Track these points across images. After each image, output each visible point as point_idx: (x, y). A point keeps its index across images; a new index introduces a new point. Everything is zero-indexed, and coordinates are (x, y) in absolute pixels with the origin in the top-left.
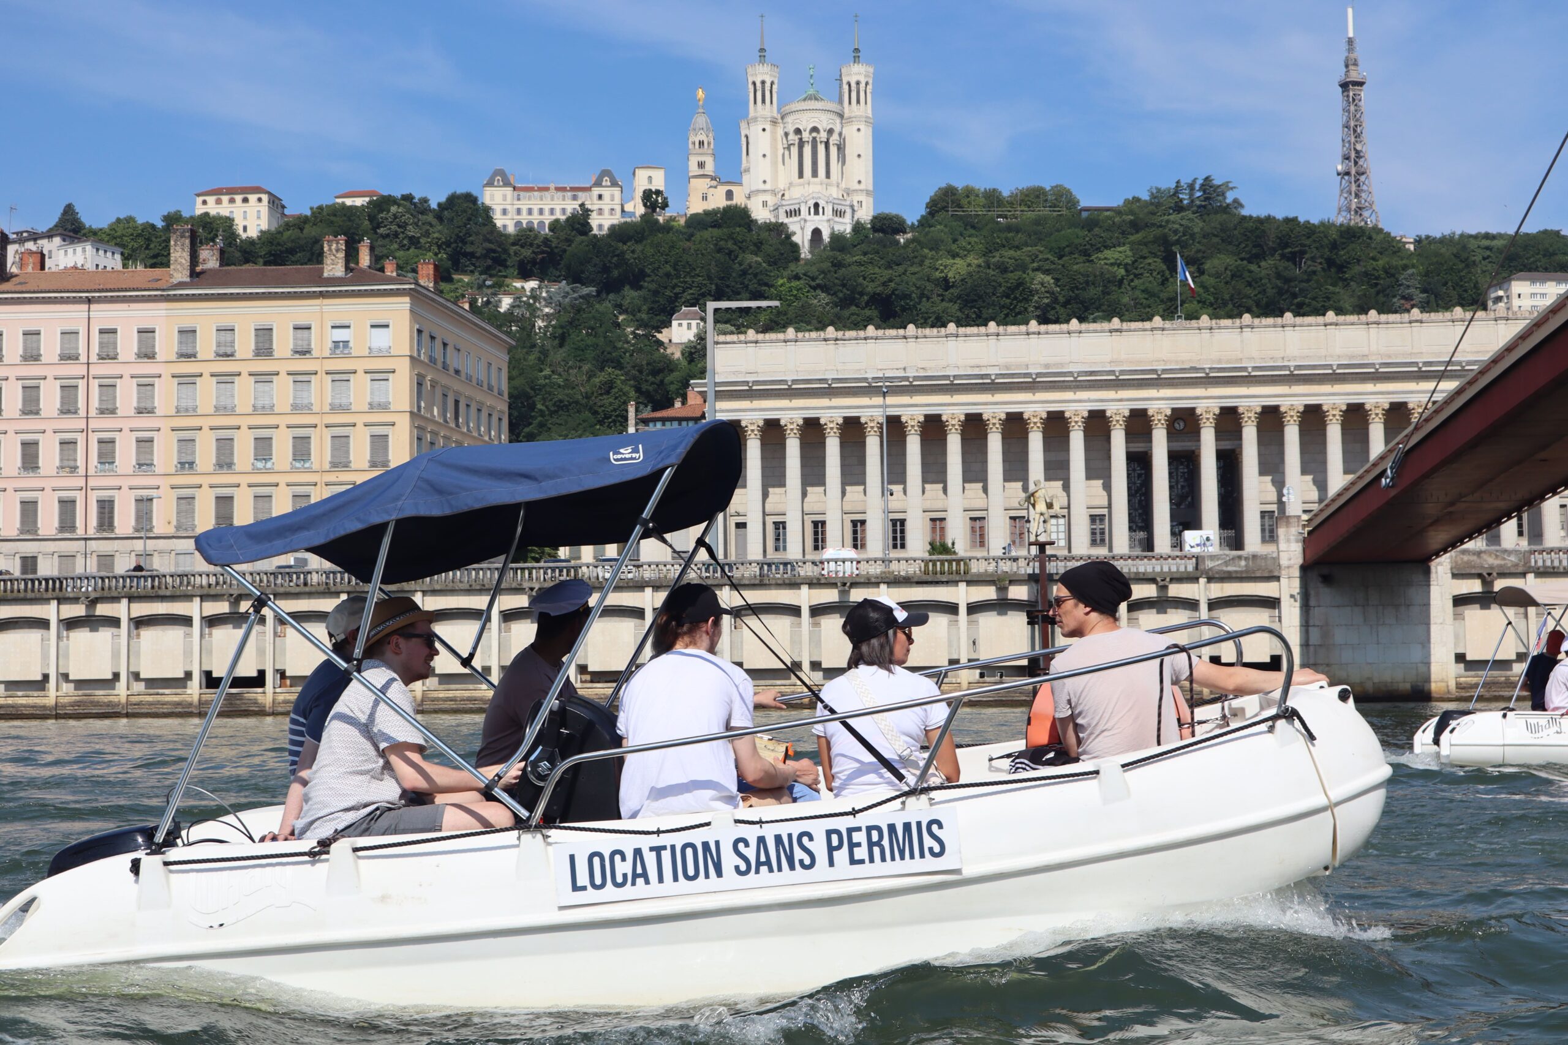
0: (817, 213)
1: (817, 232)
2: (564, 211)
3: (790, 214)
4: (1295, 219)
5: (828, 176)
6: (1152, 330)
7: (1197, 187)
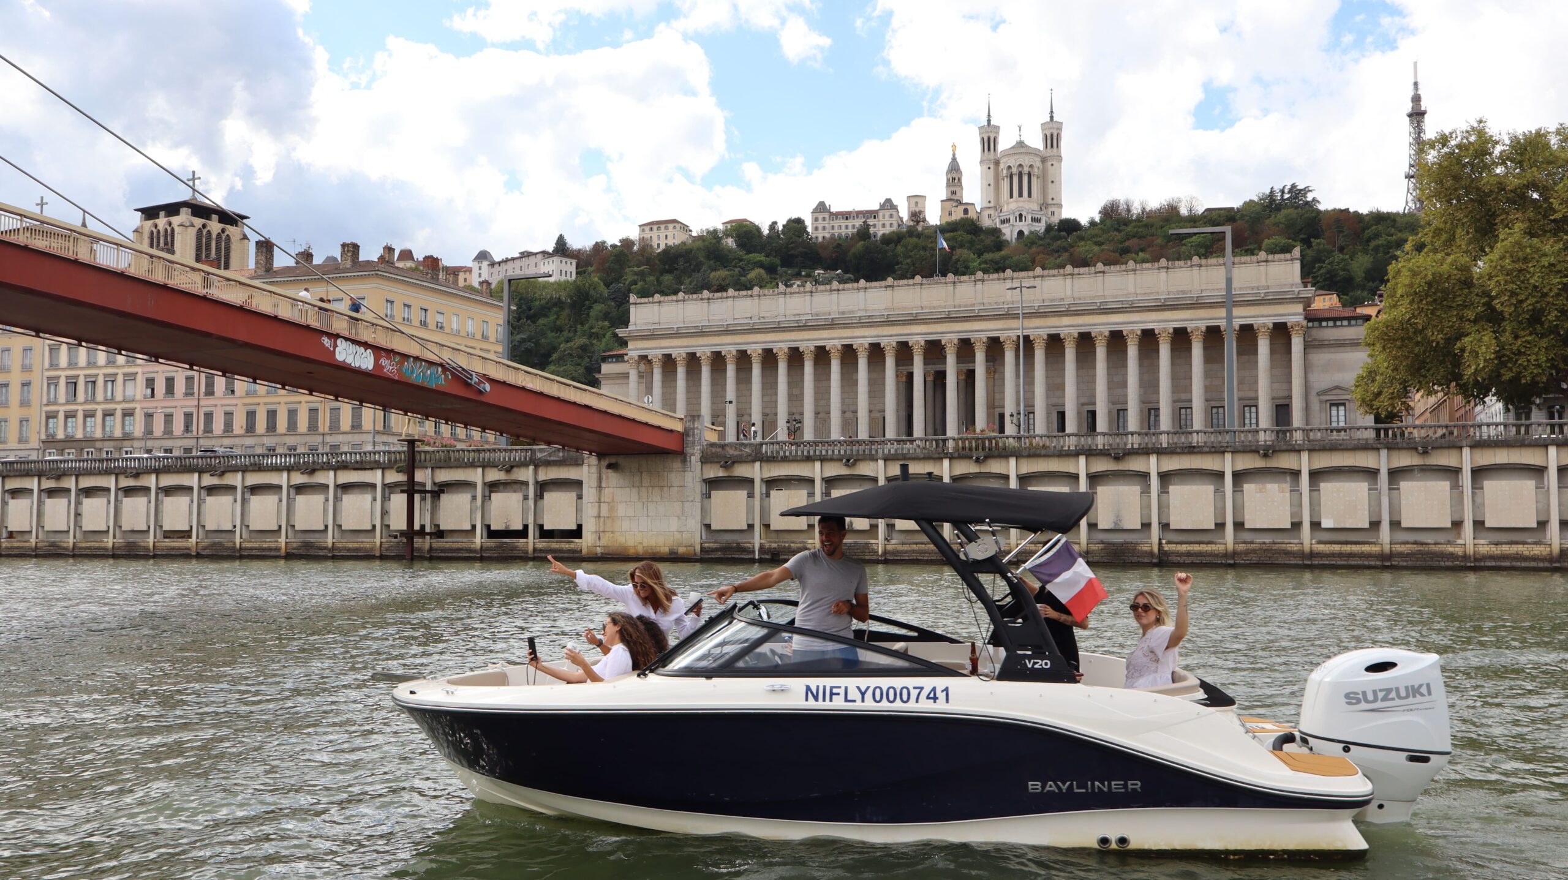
0: (1021, 220)
1: (1021, 233)
2: (854, 226)
3: (1003, 222)
4: (1347, 210)
5: (1030, 195)
6: (914, 284)
7: (1286, 191)
